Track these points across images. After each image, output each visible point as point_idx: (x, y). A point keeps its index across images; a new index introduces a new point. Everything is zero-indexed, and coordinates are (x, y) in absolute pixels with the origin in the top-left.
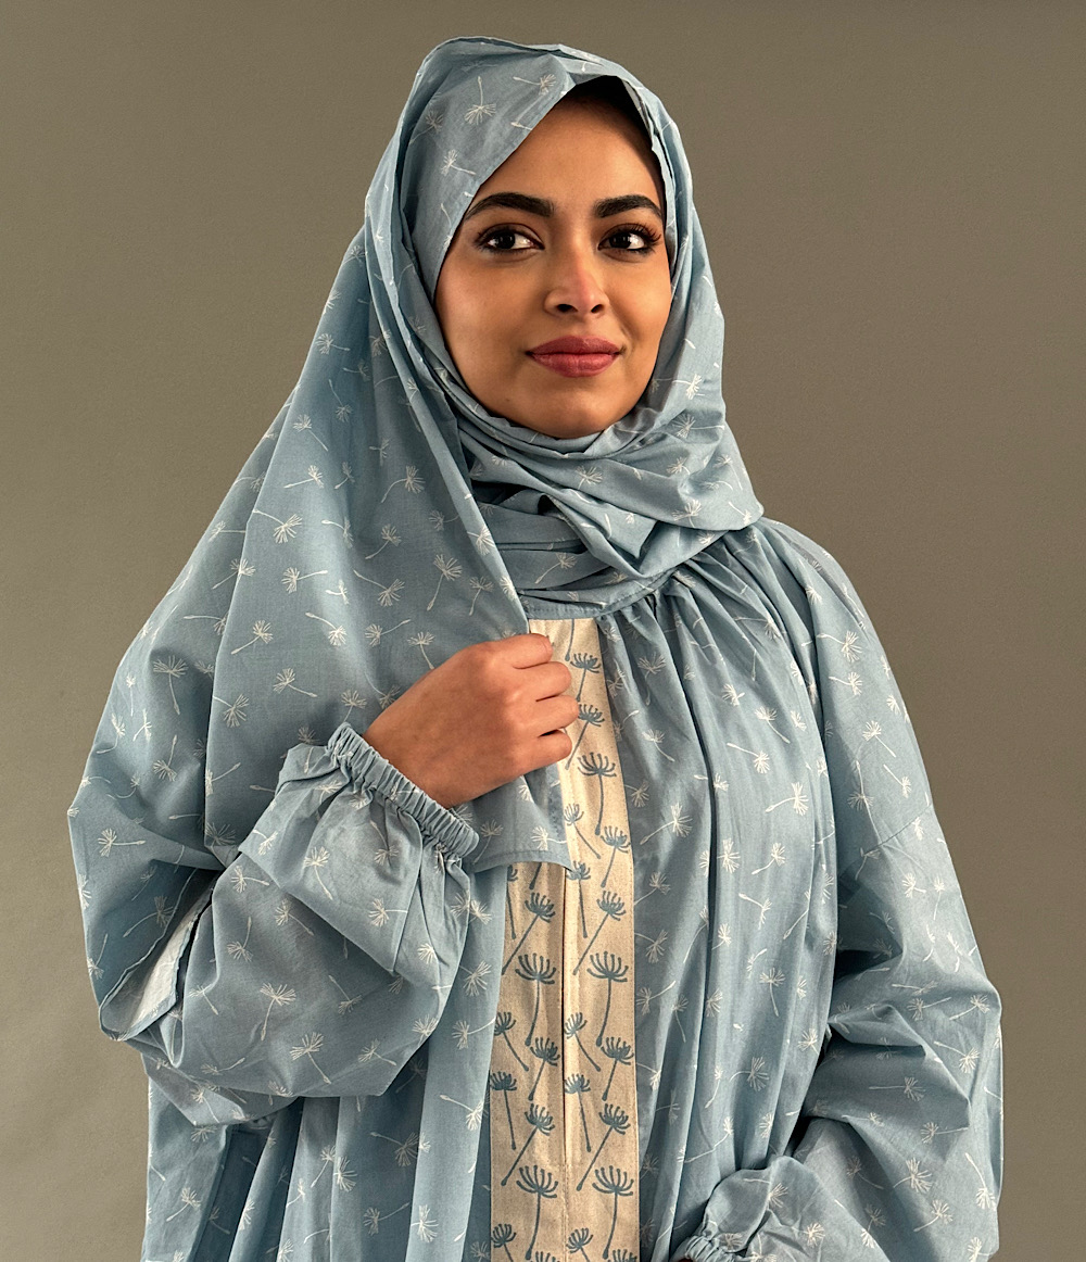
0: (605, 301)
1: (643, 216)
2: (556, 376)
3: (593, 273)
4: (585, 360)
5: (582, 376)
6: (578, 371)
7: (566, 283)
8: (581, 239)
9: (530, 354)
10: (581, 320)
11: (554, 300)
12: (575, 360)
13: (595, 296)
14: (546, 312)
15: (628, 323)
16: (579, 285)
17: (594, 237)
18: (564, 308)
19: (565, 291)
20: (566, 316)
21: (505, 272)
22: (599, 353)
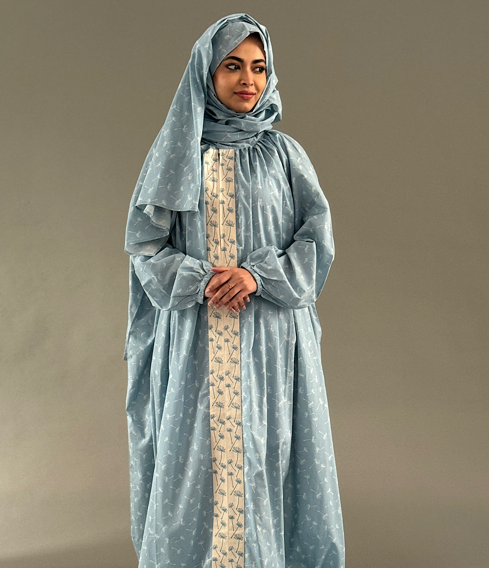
0: (253, 83)
1: (262, 64)
2: (241, 99)
3: (251, 76)
4: (248, 96)
5: (247, 99)
6: (246, 98)
7: (245, 79)
8: (248, 69)
9: (235, 93)
10: (248, 87)
11: (242, 82)
12: (246, 96)
13: (251, 82)
14: (240, 84)
15: (257, 89)
16: (248, 80)
17: (251, 68)
18: (244, 84)
19: (245, 80)
20: (244, 86)
21: (232, 74)
22: (251, 94)
